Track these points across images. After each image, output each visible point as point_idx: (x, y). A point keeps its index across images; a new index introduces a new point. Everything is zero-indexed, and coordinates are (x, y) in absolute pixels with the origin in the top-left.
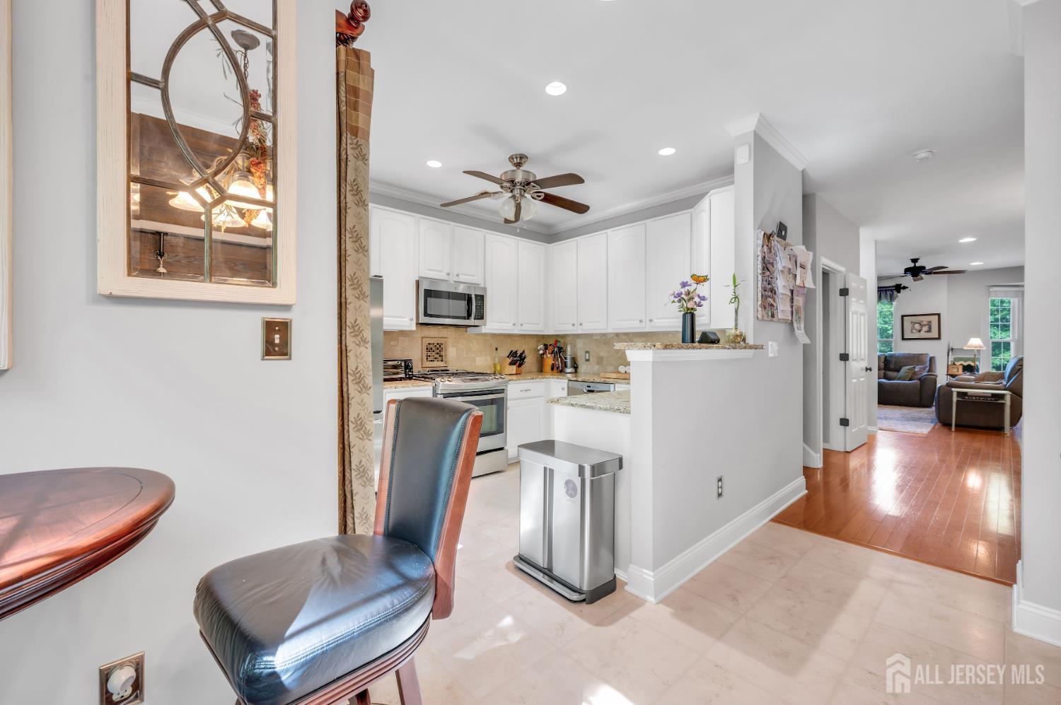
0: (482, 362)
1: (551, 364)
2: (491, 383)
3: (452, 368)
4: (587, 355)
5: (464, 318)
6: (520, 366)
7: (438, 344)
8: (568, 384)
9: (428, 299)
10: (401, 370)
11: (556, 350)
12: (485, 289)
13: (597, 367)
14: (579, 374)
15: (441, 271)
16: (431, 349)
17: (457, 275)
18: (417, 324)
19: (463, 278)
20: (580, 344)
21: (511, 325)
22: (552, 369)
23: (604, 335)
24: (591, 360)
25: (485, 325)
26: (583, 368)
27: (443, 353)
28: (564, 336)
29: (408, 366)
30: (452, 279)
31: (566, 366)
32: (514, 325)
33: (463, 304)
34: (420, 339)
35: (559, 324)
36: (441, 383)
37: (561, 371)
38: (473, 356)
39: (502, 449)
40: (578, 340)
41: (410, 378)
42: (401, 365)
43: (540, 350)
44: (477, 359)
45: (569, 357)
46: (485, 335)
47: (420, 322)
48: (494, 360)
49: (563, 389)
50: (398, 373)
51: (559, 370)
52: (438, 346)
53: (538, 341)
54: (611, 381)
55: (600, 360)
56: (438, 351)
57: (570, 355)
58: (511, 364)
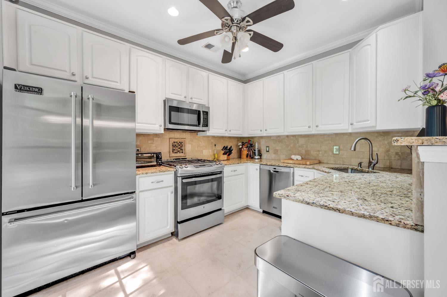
0: (206, 153)
1: (246, 153)
2: (213, 168)
3: (189, 157)
4: (268, 148)
5: (196, 126)
6: (229, 155)
7: (180, 142)
8: (260, 166)
9: (172, 113)
10: (154, 160)
11: (249, 145)
12: (209, 108)
13: (274, 155)
14: (263, 160)
15: (181, 95)
16: (176, 145)
17: (191, 98)
18: (165, 129)
19: (194, 101)
20: (263, 142)
21: (224, 130)
22: (247, 157)
23: (279, 136)
24: (270, 151)
25: (209, 130)
26: (265, 155)
27: (183, 148)
28: (252, 138)
29: (158, 157)
30: (188, 100)
31: (255, 155)
32: (226, 131)
33: (195, 116)
34: (168, 139)
35: (252, 130)
36: (180, 169)
37: (252, 158)
38: (202, 149)
39: (220, 209)
40: (261, 140)
41: (160, 165)
42: (153, 156)
43: (240, 146)
44: (204, 151)
45: (256, 150)
46: (208, 137)
47: (167, 127)
48: (214, 152)
49: (257, 169)
50: (151, 162)
51: (251, 157)
52: (180, 144)
53: (238, 141)
54: (292, 165)
55: (276, 152)
56: (180, 147)
57: (257, 149)
58: (224, 154)
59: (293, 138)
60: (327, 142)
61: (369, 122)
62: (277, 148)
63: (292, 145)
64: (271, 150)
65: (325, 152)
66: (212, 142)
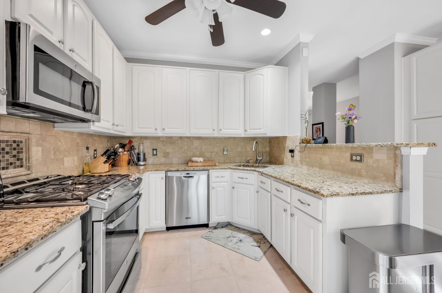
0: (70, 163)
1: (127, 159)
4: (155, 153)
7: (14, 141)
12: (99, 81)
15: (52, 33)
17: (72, 50)
19: (76, 57)
20: (147, 143)
22: (129, 164)
26: (150, 160)
27: (23, 156)
31: (140, 161)
37: (136, 164)
40: (145, 141)
44: (66, 160)
49: (162, 179)
51: (134, 163)
52: (14, 145)
53: (117, 141)
55: (166, 155)
56: (14, 152)
57: (143, 152)
58: (106, 162)
59: (187, 139)
60: (219, 144)
61: (262, 130)
62: (167, 151)
63: (186, 148)
64: (159, 153)
65: (217, 153)
66: (78, 143)
